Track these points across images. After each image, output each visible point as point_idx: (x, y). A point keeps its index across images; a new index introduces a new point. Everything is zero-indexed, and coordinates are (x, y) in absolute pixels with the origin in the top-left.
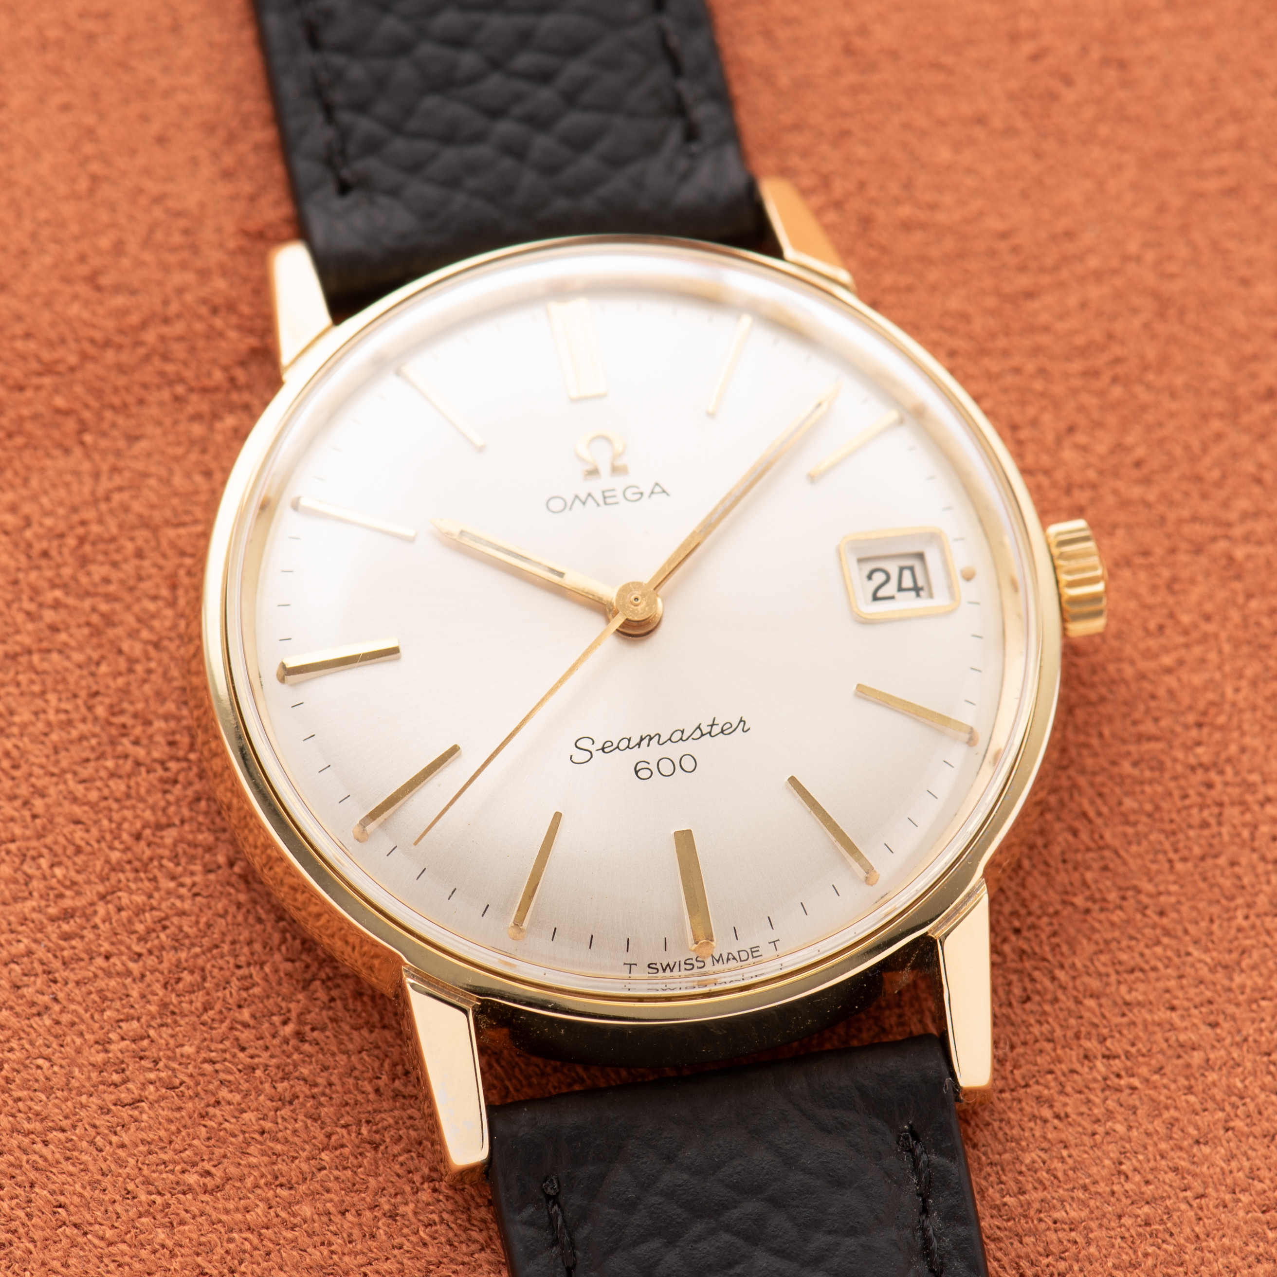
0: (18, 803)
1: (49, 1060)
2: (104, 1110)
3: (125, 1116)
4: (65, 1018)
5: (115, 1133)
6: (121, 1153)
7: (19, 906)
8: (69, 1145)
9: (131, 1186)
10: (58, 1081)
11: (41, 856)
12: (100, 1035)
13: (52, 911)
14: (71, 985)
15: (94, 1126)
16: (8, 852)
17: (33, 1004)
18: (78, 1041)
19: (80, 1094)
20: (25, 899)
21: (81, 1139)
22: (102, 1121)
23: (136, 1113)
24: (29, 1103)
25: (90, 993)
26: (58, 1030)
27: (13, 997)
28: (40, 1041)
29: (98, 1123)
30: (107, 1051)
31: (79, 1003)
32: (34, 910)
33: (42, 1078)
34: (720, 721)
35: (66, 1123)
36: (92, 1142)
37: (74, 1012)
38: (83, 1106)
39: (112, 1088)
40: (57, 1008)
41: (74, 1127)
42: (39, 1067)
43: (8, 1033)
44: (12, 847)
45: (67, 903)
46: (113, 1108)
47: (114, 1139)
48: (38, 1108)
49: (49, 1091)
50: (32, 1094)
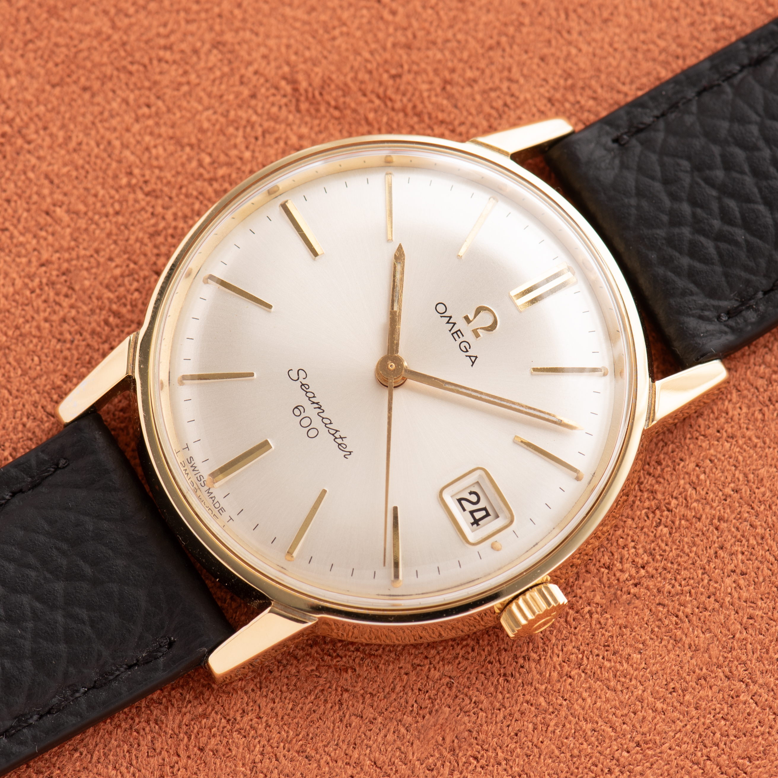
0: (155, 251)
1: (40, 361)
2: (35, 404)
3: (40, 415)
4: (66, 353)
5: (28, 418)
6: (20, 427)
7: (105, 291)
8: (5, 402)
9: (7, 444)
10: (32, 373)
11: (138, 281)
12: (71, 374)
13: (114, 307)
14: (84, 343)
15: (24, 405)
16: (128, 266)
17: (61, 334)
18: (60, 367)
19: (35, 388)
20: (110, 291)
21: (13, 405)
22: (29, 408)
23: (45, 419)
24: (12, 369)
25: (88, 354)
26: (58, 355)
27: (57, 323)
28: (46, 351)
29: (27, 406)
30: (65, 382)
31: (79, 353)
32: (109, 299)
33: (28, 366)
34: (345, 441)
35: (14, 392)
36: (15, 411)
37: (72, 355)
38: (30, 394)
39: (49, 399)
40: (68, 345)
41: (17, 397)
42: (33, 360)
43: (38, 334)
44: (132, 266)
45: (124, 310)
46: (40, 407)
47: (25, 419)
48: (12, 374)
49: (24, 373)
50: (17, 366)
